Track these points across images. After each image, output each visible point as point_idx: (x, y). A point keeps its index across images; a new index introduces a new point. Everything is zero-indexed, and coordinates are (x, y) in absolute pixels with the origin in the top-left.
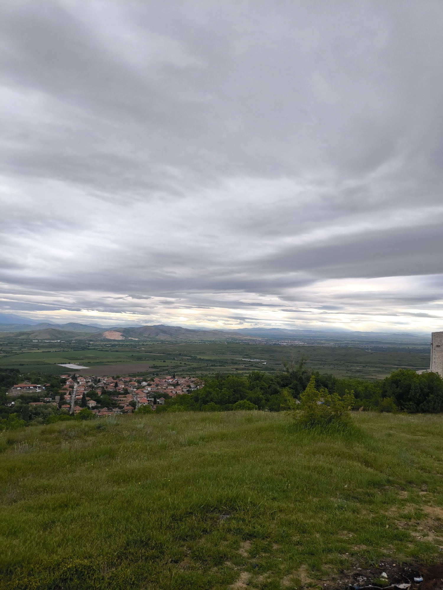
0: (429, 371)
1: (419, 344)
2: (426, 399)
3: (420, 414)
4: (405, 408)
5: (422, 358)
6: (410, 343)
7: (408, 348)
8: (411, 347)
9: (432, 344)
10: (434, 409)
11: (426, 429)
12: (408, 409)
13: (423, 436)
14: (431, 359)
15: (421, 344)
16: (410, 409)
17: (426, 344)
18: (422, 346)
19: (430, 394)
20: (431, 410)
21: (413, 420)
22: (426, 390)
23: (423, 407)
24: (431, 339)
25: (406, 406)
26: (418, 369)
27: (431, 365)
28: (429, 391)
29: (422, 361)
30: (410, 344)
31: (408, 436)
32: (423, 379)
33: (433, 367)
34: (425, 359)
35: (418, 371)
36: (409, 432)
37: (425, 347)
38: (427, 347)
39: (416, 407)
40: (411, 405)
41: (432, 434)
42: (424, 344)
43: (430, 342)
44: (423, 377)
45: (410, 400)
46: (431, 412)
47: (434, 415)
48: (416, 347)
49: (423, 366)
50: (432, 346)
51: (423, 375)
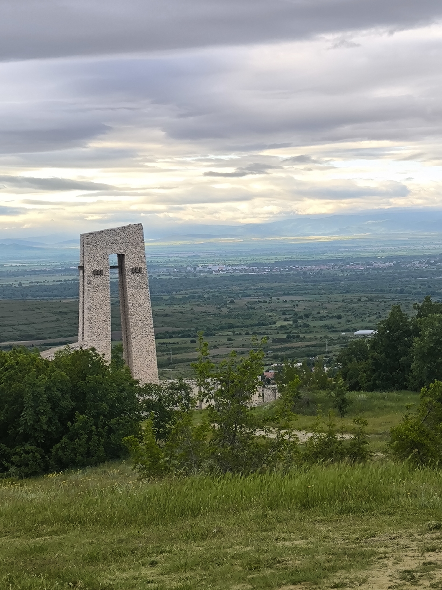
0: (76, 346)
1: (49, 272)
2: (67, 429)
3: (53, 476)
4: (13, 463)
5: (58, 311)
6: (26, 271)
7: (20, 284)
8: (26, 283)
9: (82, 268)
10: (88, 453)
11: (65, 512)
12: (18, 466)
13: (56, 533)
14: (81, 311)
15: (54, 272)
16: (27, 465)
17: (67, 271)
18: (57, 277)
19: (77, 413)
20: (80, 457)
21: (33, 496)
22: (67, 403)
23: (60, 453)
24: (79, 253)
25: (15, 458)
26: (48, 346)
27: (80, 329)
28: (74, 404)
29: (58, 320)
30: (25, 273)
31: (17, 542)
32: (58, 371)
33: (86, 334)
34: (66, 313)
35: (48, 352)
36: (20, 530)
37: (63, 278)
38: (71, 278)
39: (43, 457)
40: (27, 453)
41: (80, 522)
42: (61, 271)
43: (78, 262)
44: (59, 367)
45: (26, 437)
46: (82, 465)
47: (88, 470)
48: (41, 279)
49: (62, 336)
50: (81, 274)
51: (58, 362)
